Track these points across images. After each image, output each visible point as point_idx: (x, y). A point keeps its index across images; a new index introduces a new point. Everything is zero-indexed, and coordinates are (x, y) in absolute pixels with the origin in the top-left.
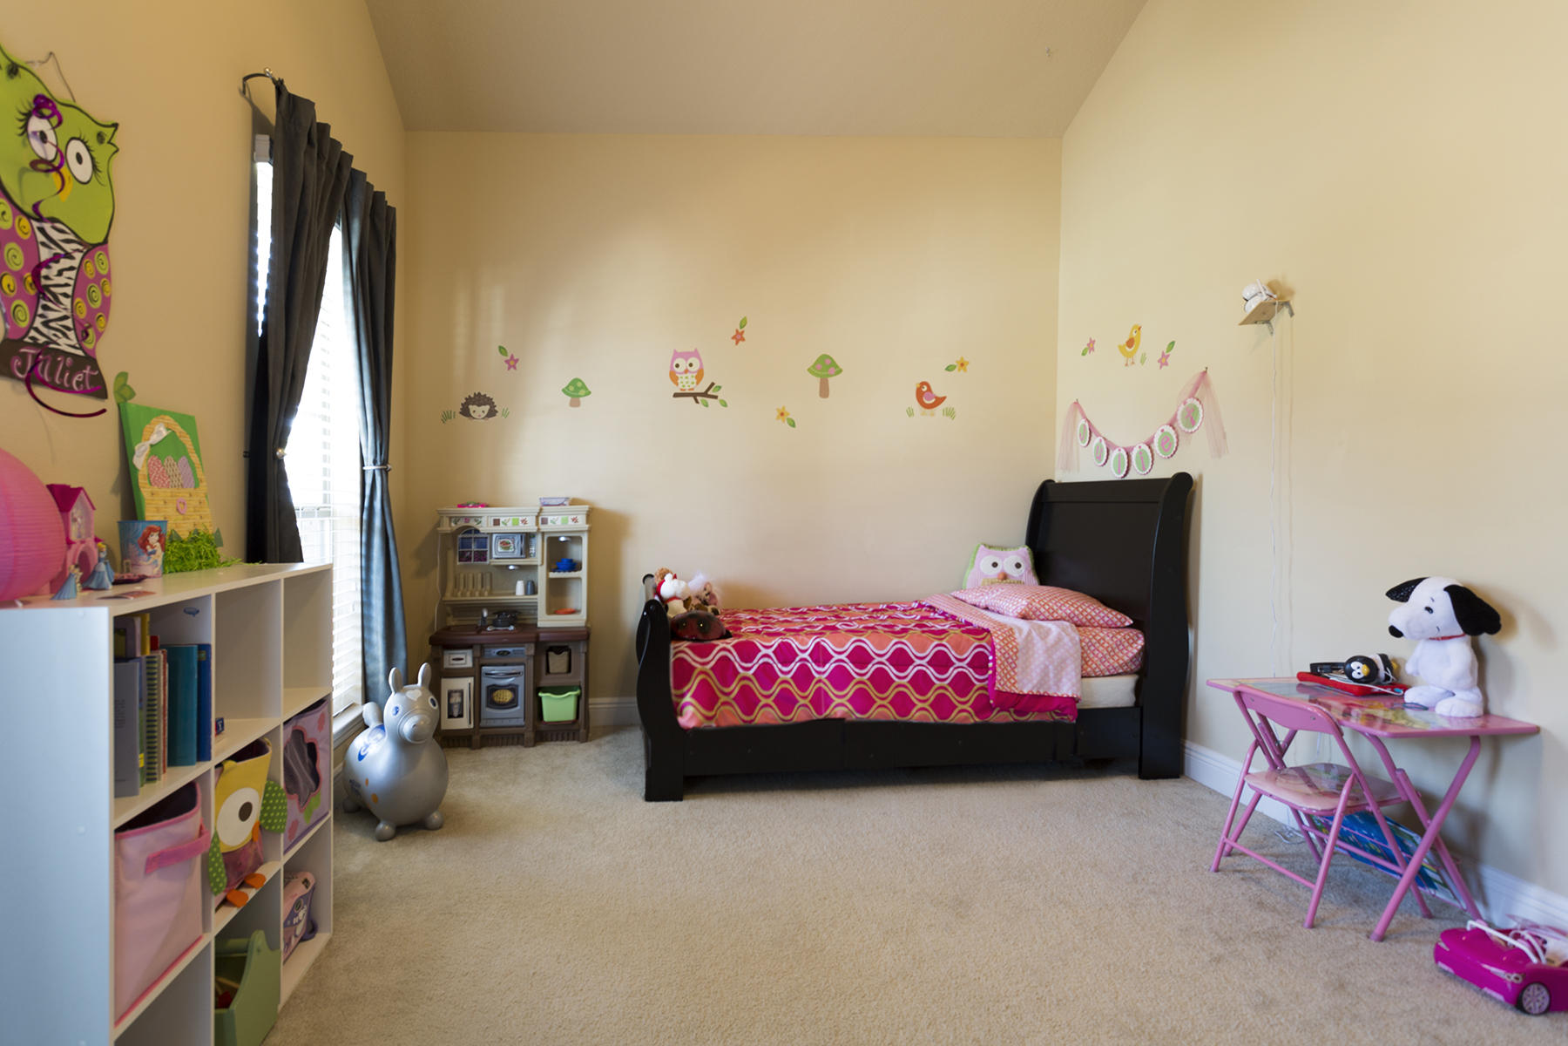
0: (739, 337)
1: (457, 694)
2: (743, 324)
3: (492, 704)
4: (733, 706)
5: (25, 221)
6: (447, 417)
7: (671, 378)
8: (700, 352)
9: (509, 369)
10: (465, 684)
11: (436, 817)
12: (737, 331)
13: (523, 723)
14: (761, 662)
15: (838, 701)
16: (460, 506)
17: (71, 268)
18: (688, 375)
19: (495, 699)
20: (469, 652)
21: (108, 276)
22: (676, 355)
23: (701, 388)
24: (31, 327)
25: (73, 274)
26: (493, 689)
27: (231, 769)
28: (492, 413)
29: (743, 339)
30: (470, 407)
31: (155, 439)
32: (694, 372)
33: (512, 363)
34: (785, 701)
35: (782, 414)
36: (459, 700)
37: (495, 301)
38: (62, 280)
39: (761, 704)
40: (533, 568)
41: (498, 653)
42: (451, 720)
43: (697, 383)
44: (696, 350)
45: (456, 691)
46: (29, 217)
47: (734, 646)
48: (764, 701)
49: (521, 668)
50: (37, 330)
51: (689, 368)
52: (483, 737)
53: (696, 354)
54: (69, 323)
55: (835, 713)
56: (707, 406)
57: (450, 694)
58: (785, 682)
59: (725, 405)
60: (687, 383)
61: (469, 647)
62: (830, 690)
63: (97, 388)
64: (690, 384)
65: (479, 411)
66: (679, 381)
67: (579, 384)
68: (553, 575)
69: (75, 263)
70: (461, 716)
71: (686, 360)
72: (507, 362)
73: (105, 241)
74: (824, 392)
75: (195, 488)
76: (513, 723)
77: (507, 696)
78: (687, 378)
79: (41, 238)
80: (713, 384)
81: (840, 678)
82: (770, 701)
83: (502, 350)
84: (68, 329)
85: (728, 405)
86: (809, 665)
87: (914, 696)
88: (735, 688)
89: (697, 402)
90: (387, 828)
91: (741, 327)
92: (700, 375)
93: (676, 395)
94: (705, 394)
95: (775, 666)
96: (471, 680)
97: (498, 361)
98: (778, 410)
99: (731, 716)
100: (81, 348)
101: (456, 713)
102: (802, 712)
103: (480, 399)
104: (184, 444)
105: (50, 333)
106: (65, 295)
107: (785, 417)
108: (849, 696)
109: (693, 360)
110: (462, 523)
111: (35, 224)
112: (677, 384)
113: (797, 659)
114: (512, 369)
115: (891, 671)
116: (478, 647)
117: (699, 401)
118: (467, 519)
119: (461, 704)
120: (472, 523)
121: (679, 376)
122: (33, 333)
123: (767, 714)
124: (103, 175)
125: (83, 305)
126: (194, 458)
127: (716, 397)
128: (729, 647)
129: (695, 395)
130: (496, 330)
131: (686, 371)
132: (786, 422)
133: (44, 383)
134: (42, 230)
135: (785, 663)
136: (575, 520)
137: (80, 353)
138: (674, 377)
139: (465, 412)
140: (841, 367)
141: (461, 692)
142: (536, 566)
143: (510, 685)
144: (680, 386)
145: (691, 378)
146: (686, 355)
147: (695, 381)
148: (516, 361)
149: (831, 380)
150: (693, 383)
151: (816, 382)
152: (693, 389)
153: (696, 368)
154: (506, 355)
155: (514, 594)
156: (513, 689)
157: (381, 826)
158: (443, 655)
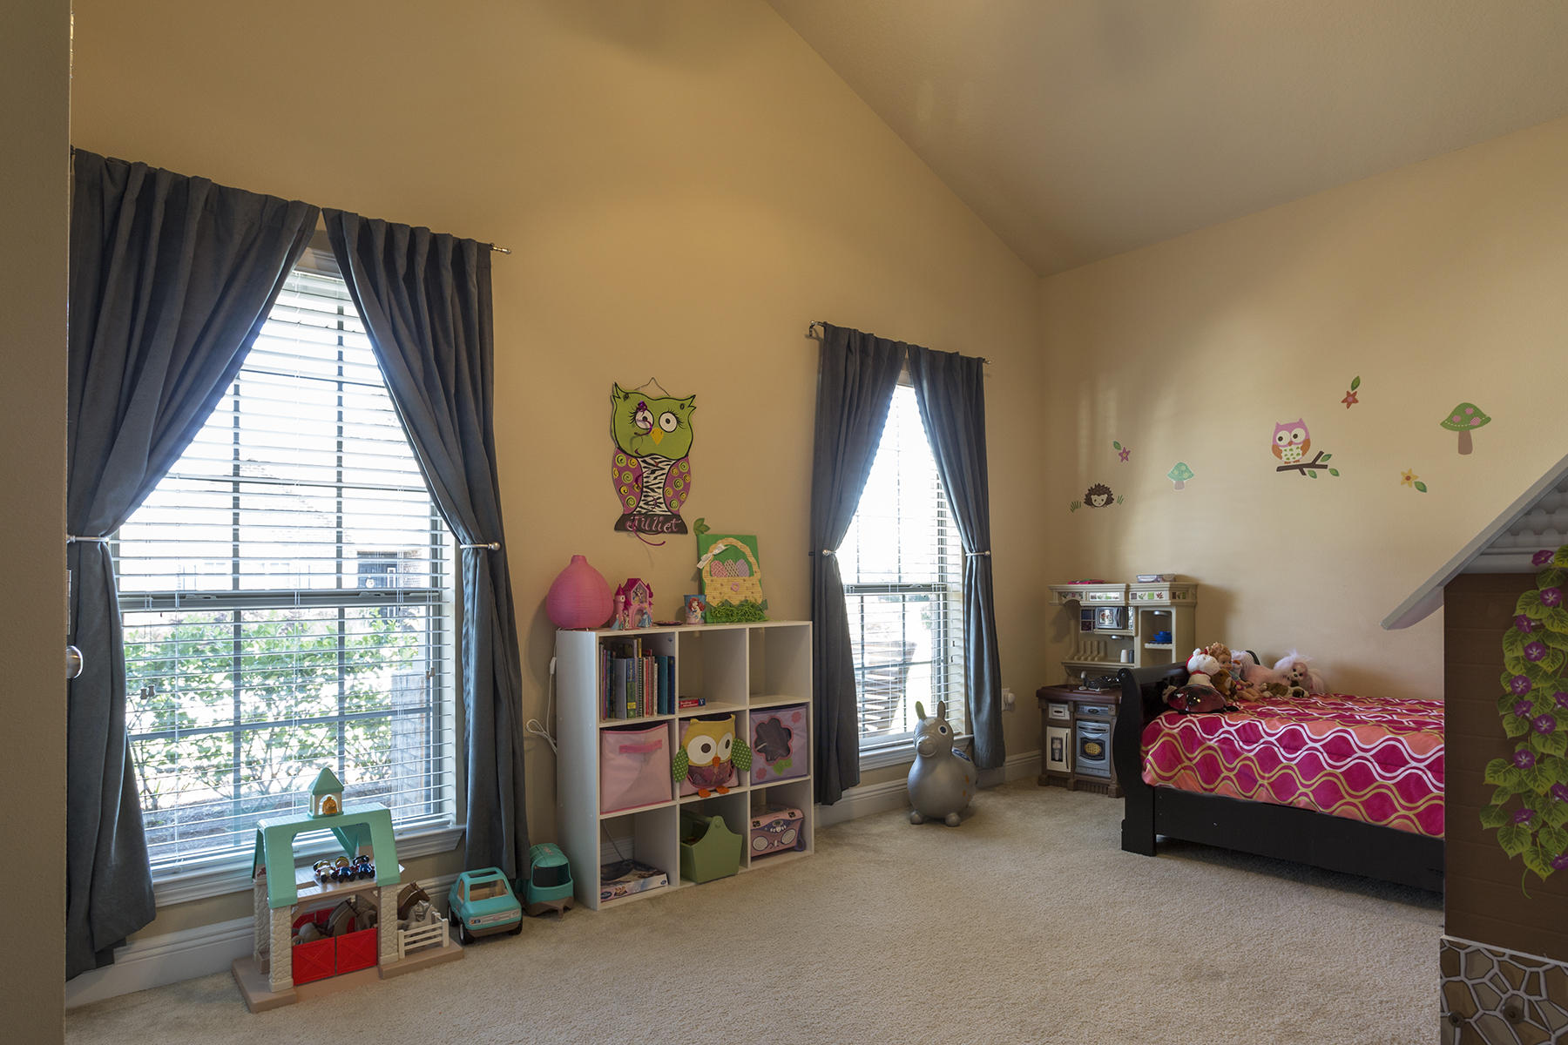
0: (1350, 400)
1: (1058, 741)
2: (1356, 384)
3: (1085, 754)
4: (1195, 772)
5: (634, 460)
6: (1075, 506)
7: (1274, 452)
8: (1304, 420)
9: (1122, 460)
10: (1064, 733)
11: (954, 818)
12: (1348, 393)
13: (1109, 776)
14: (1222, 736)
15: (1302, 790)
16: (1070, 583)
17: (664, 474)
18: (1293, 446)
19: (1087, 750)
20: (1066, 706)
21: (689, 472)
22: (1279, 428)
23: (1308, 459)
24: (637, 506)
25: (664, 477)
26: (1085, 741)
27: (695, 723)
28: (1109, 501)
29: (1356, 401)
30: (1092, 496)
31: (717, 551)
32: (1300, 443)
33: (1125, 455)
34: (1246, 778)
35: (1408, 478)
36: (1059, 746)
37: (1110, 403)
38: (657, 481)
39: (1222, 775)
40: (1132, 638)
41: (1089, 711)
42: (1054, 762)
43: (1303, 455)
44: (1301, 420)
45: (1057, 739)
46: (636, 457)
47: (1200, 721)
48: (1225, 773)
49: (1106, 726)
50: (641, 507)
51: (1294, 440)
52: (1078, 781)
53: (1301, 424)
54: (662, 500)
55: (1299, 802)
56: (1315, 477)
57: (1053, 739)
58: (1248, 758)
59: (1336, 474)
60: (1292, 455)
61: (1066, 702)
62: (1297, 776)
63: (682, 529)
64: (1295, 456)
65: (1099, 500)
66: (1283, 455)
67: (1183, 468)
68: (1147, 646)
69: (666, 471)
70: (1061, 760)
71: (1290, 433)
72: (1120, 454)
73: (687, 455)
74: (1465, 447)
75: (750, 576)
76: (1101, 773)
77: (1096, 749)
78: (1291, 450)
79: (643, 465)
80: (1321, 453)
81: (1311, 766)
82: (1231, 775)
83: (1117, 445)
84: (661, 503)
85: (1340, 474)
86: (1276, 749)
87: (1397, 800)
88: (1198, 755)
89: (1304, 474)
90: (917, 816)
91: (1353, 388)
92: (1306, 445)
93: (1280, 469)
94: (1313, 465)
95: (1236, 742)
96: (1068, 731)
97: (1112, 454)
98: (1403, 473)
99: (1192, 783)
100: (669, 511)
101: (1057, 758)
102: (1263, 793)
103: (1100, 490)
104: (743, 553)
105: (650, 508)
106: (659, 488)
107: (1413, 481)
108: (1313, 788)
109: (1297, 431)
110: (1069, 598)
111: (640, 460)
112: (1281, 458)
113: (1262, 741)
114: (1125, 460)
115: (1375, 769)
116: (1071, 703)
117: (1307, 473)
118: (1074, 594)
119: (1061, 750)
120: (1078, 598)
121: (1283, 449)
122: (638, 509)
123: (1228, 787)
124: (685, 424)
125: (671, 490)
126: (752, 560)
127: (1325, 467)
128: (1195, 720)
129: (1301, 467)
130: (1111, 429)
131: (1290, 443)
132: (1414, 485)
133: (644, 531)
134: (644, 462)
135: (1247, 742)
136: (1160, 596)
137: (669, 513)
138: (1277, 451)
139: (1089, 502)
140: (1488, 415)
141: (1061, 740)
142: (1133, 637)
143: (1098, 739)
144: (1284, 459)
145: (1296, 450)
146: (1289, 427)
147: (1301, 452)
148: (1128, 453)
149: (1474, 433)
150: (1298, 454)
151: (1454, 437)
152: (1298, 461)
153: (1301, 437)
154: (1120, 449)
155: (1119, 661)
156: (1101, 743)
157: (913, 813)
158: (1048, 706)
